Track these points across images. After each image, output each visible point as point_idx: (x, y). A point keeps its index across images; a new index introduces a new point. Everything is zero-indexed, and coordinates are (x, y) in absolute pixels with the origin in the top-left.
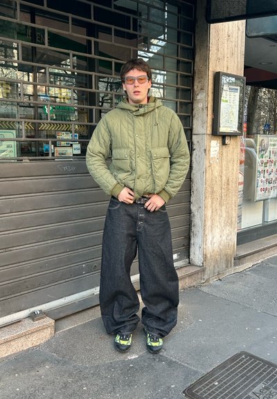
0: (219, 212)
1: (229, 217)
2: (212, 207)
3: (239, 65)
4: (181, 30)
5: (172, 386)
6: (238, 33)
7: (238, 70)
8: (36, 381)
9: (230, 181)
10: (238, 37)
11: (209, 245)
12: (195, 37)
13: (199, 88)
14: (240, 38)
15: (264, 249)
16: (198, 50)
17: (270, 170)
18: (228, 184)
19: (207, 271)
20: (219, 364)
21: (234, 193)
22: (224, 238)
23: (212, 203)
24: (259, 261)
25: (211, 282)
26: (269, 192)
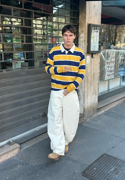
0: (90, 88)
1: (95, 90)
2: (87, 86)
3: (99, 19)
4: (72, 4)
5: (76, 171)
6: (98, 5)
7: (98, 22)
8: (15, 174)
9: (95, 74)
10: (98, 6)
11: (86, 104)
12: (79, 7)
13: (81, 31)
14: (99, 7)
15: (110, 104)
16: (80, 13)
17: (111, 66)
18: (94, 75)
19: (85, 116)
20: (95, 160)
21: (96, 79)
22: (92, 100)
23: (87, 85)
24: (107, 110)
25: (87, 121)
26: (111, 76)
